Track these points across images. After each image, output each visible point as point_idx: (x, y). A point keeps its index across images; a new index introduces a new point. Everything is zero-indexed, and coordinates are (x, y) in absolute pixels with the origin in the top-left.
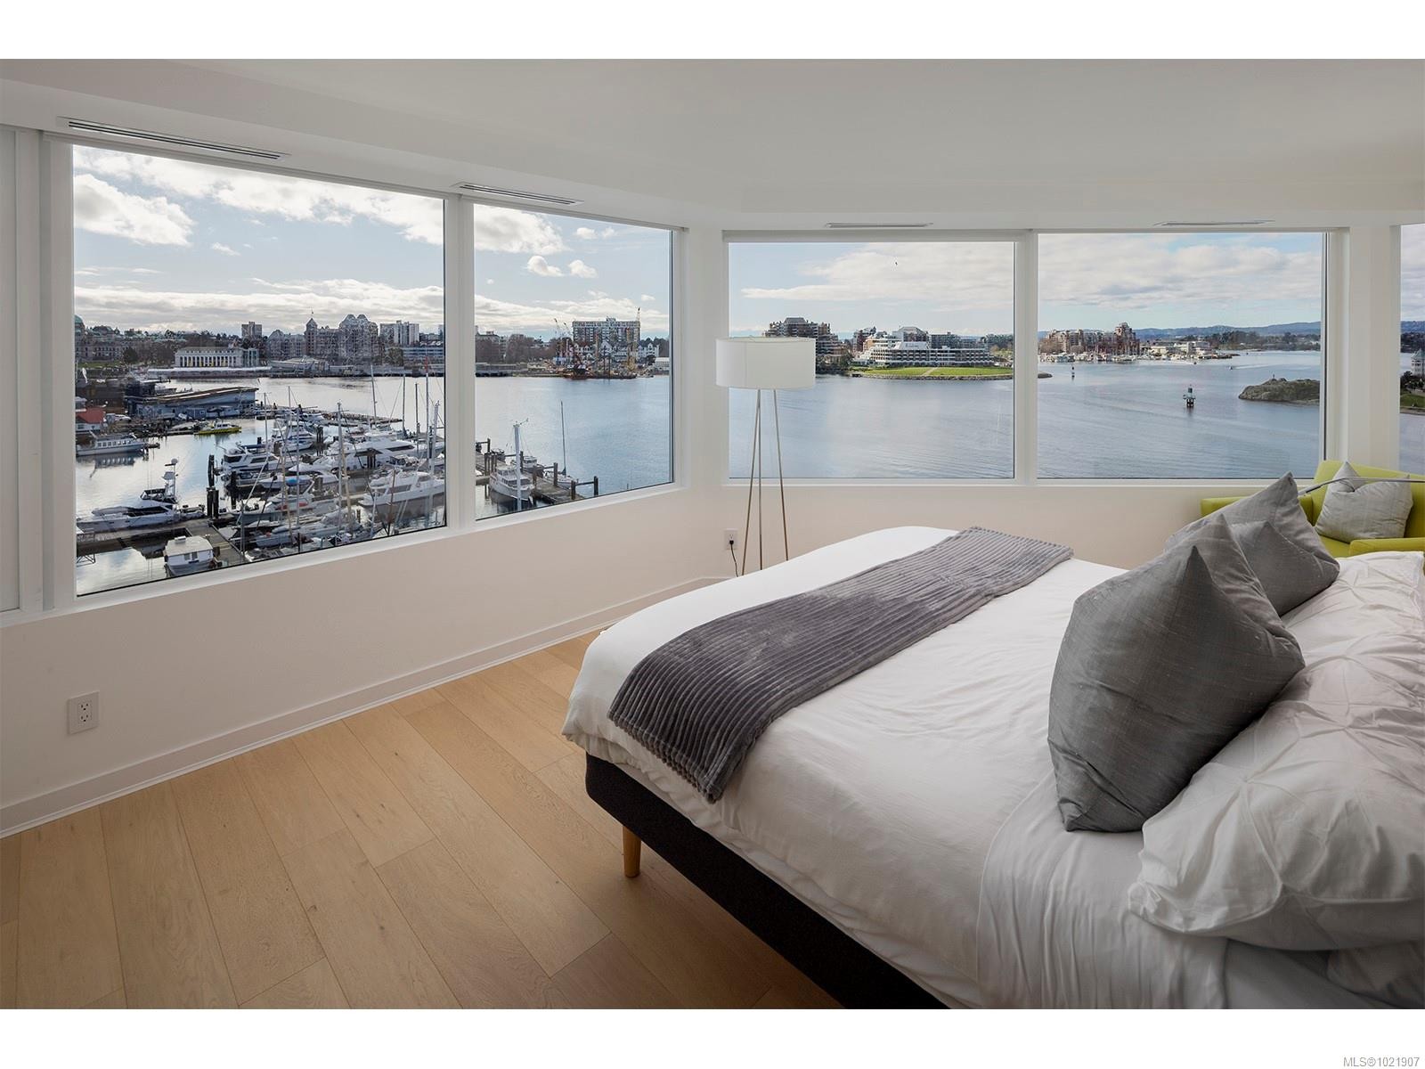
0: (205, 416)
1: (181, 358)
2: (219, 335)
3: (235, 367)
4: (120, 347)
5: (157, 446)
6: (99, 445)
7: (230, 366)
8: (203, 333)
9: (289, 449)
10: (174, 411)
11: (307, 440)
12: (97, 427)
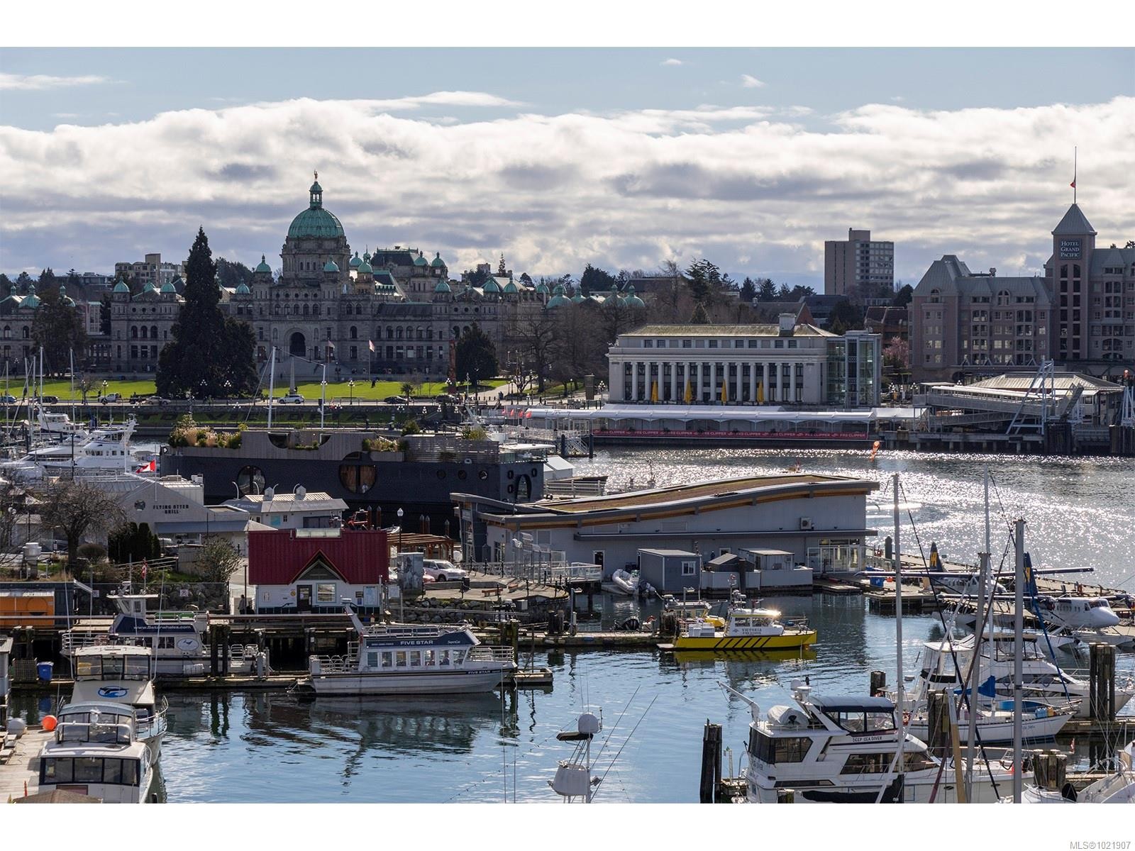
0: (694, 582)
1: (628, 367)
2: (748, 283)
3: (799, 405)
4: (445, 326)
5: (546, 685)
6: (372, 660)
7: (786, 405)
8: (695, 273)
9: (986, 734)
10: (599, 559)
11: (1052, 703)
12: (372, 595)
